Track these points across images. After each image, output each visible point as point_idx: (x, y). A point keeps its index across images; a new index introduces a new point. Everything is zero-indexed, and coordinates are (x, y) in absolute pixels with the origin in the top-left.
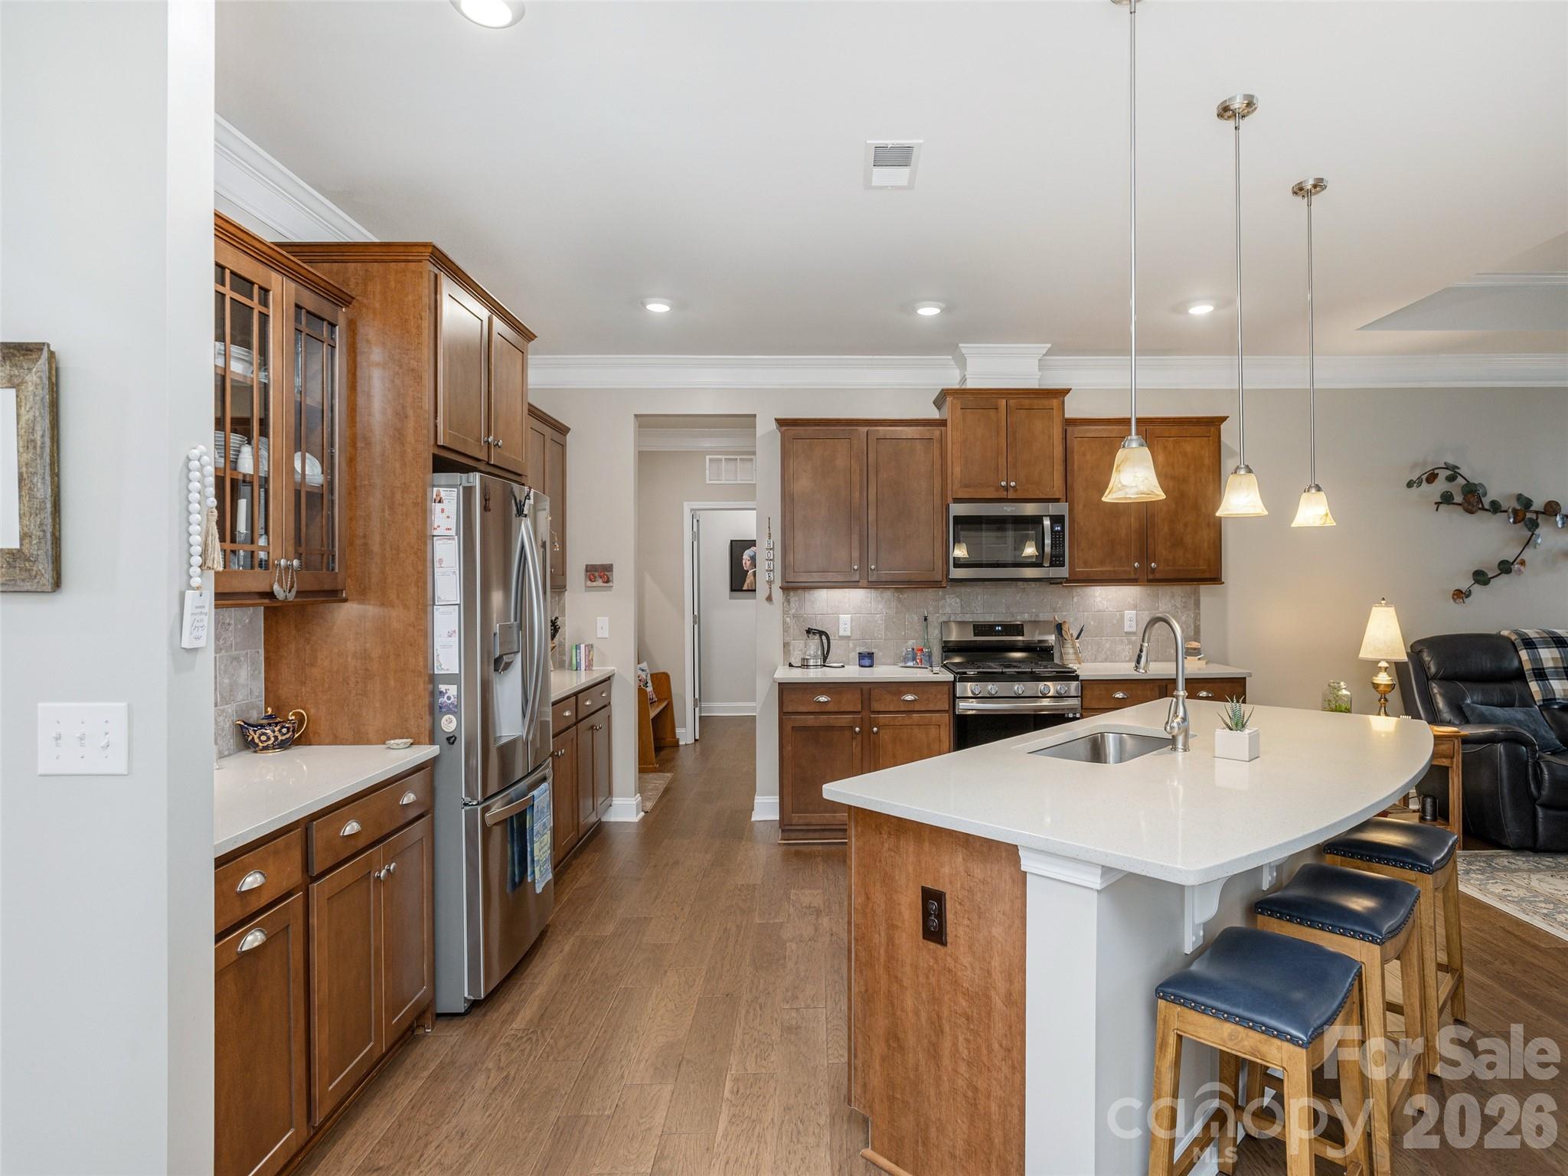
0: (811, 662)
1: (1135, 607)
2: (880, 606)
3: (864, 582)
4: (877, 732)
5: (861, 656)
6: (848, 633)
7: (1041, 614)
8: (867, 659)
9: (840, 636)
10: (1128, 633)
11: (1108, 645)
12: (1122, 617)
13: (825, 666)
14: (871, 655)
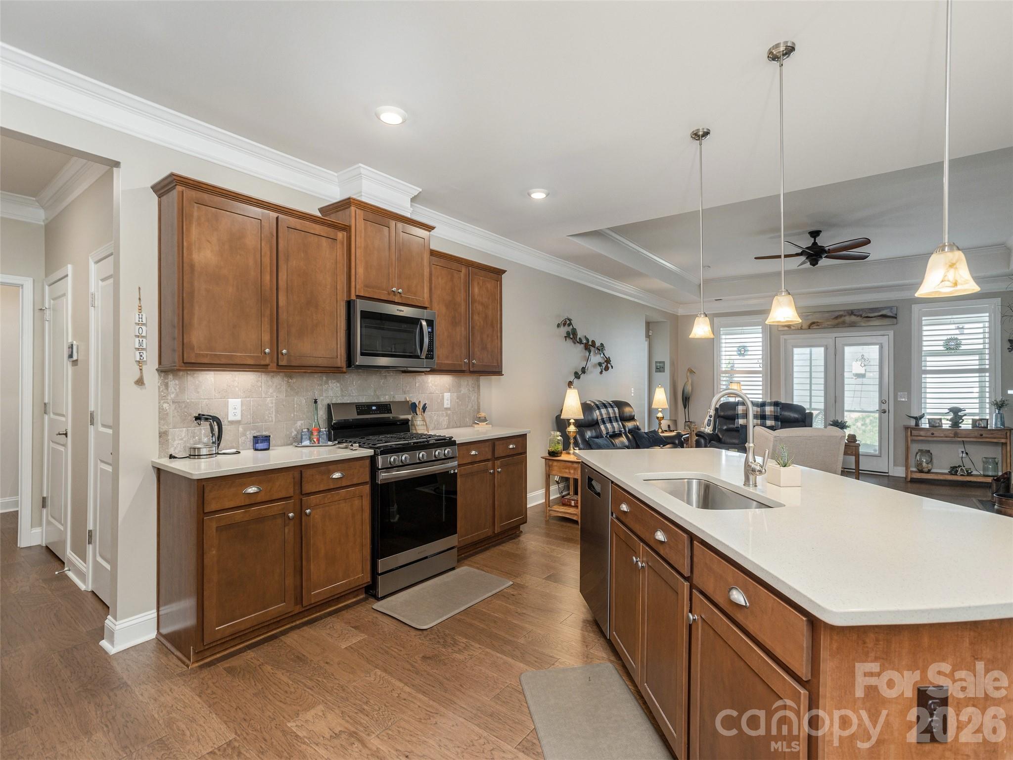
0: (204, 451)
1: (449, 391)
2: (271, 390)
3: (273, 366)
4: (310, 513)
5: (256, 439)
6: (238, 418)
7: (396, 396)
8: (262, 442)
9: (229, 422)
10: (447, 409)
11: (435, 417)
12: (443, 397)
13: (218, 454)
14: (267, 439)
